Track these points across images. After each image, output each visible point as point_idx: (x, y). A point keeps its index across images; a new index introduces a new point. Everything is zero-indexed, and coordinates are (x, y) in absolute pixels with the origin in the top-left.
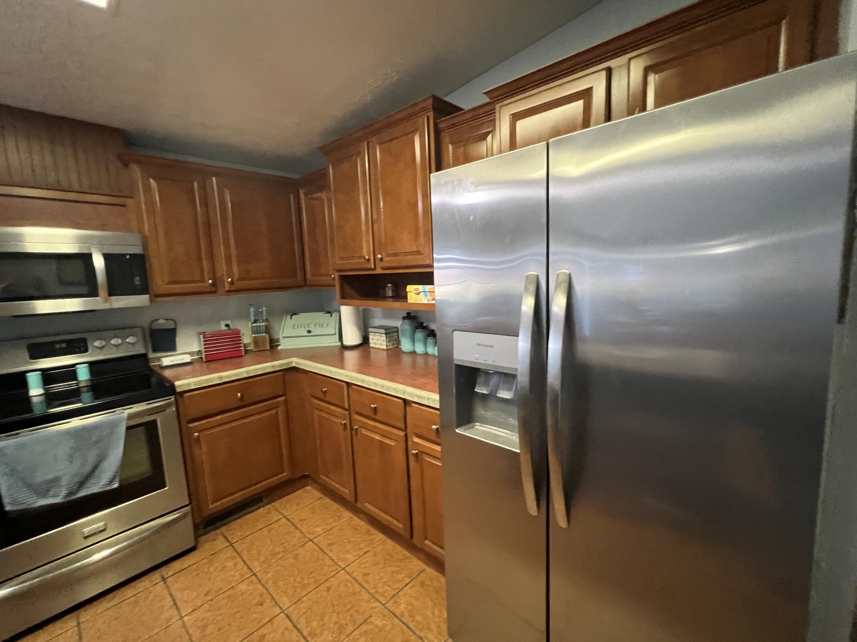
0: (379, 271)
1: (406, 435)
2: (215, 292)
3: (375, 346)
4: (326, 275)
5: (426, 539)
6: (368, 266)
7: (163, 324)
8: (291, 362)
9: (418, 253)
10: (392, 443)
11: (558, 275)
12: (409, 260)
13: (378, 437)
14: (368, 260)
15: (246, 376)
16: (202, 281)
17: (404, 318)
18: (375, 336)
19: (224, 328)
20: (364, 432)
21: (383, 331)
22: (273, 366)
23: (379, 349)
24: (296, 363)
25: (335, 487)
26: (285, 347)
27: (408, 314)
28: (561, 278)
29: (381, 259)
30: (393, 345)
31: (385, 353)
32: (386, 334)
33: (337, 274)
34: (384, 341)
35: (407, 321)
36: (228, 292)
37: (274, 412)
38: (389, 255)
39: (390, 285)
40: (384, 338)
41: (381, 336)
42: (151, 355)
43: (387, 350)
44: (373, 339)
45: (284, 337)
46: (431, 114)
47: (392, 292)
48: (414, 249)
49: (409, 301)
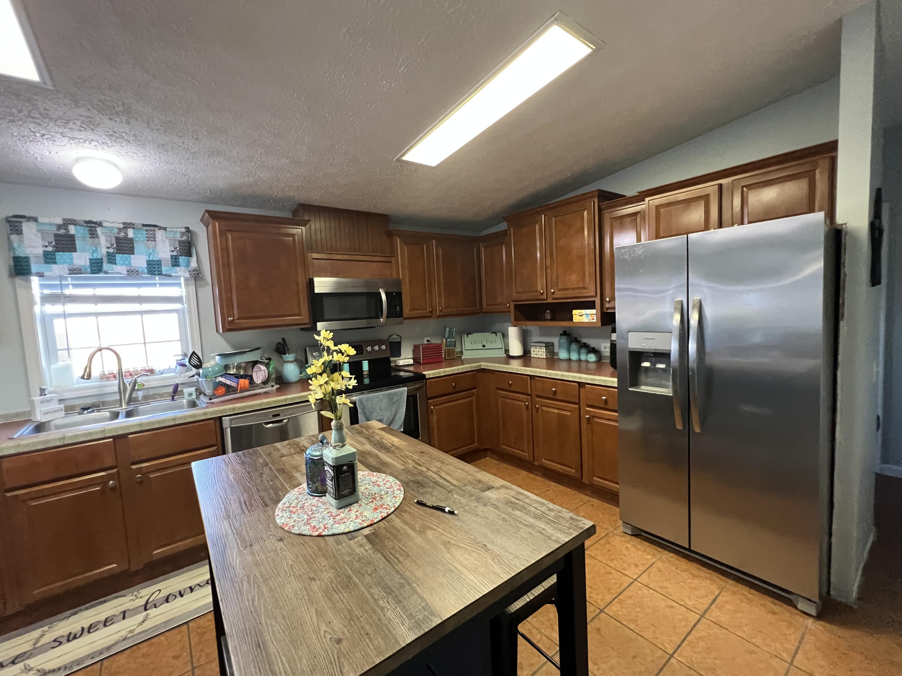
0: (550, 301)
1: (580, 408)
2: (431, 317)
3: (535, 356)
4: (501, 304)
5: (594, 477)
6: (542, 297)
7: (395, 338)
8: (481, 365)
9: (584, 288)
10: (568, 413)
11: (694, 300)
12: (577, 293)
13: (556, 411)
14: (542, 294)
15: (457, 372)
16: (426, 309)
17: (561, 335)
18: (536, 348)
19: (426, 342)
20: (545, 409)
21: (544, 345)
22: (471, 367)
23: (539, 358)
24: (484, 365)
25: (515, 452)
26: (466, 357)
27: (565, 332)
28: (695, 302)
29: (553, 293)
30: (550, 355)
31: (545, 360)
32: (546, 347)
33: (512, 304)
34: (543, 352)
35: (564, 337)
36: (439, 316)
37: (470, 399)
38: (560, 290)
39: (548, 311)
40: (545, 350)
41: (541, 349)
42: (392, 359)
43: (546, 358)
44: (534, 351)
45: (466, 350)
46: (596, 200)
47: (551, 316)
48: (581, 286)
49: (574, 321)
